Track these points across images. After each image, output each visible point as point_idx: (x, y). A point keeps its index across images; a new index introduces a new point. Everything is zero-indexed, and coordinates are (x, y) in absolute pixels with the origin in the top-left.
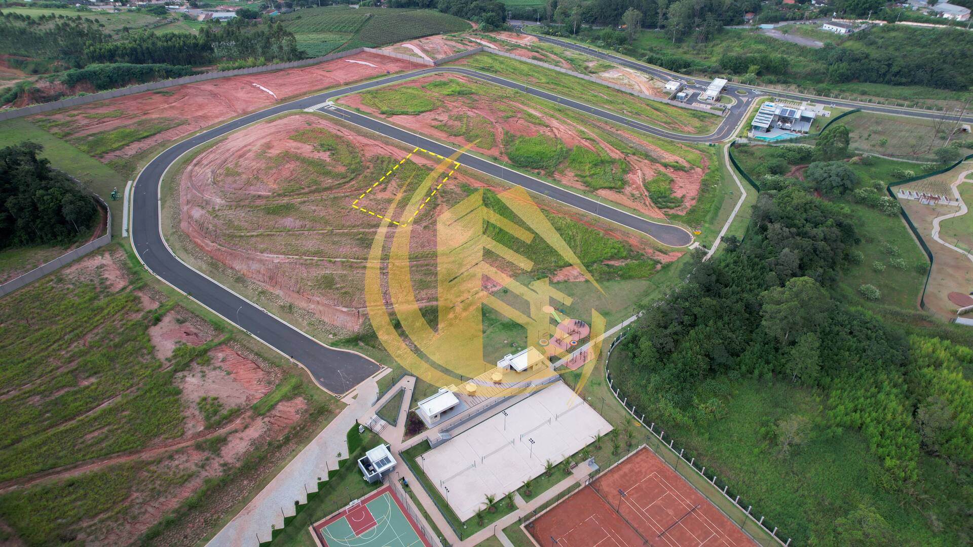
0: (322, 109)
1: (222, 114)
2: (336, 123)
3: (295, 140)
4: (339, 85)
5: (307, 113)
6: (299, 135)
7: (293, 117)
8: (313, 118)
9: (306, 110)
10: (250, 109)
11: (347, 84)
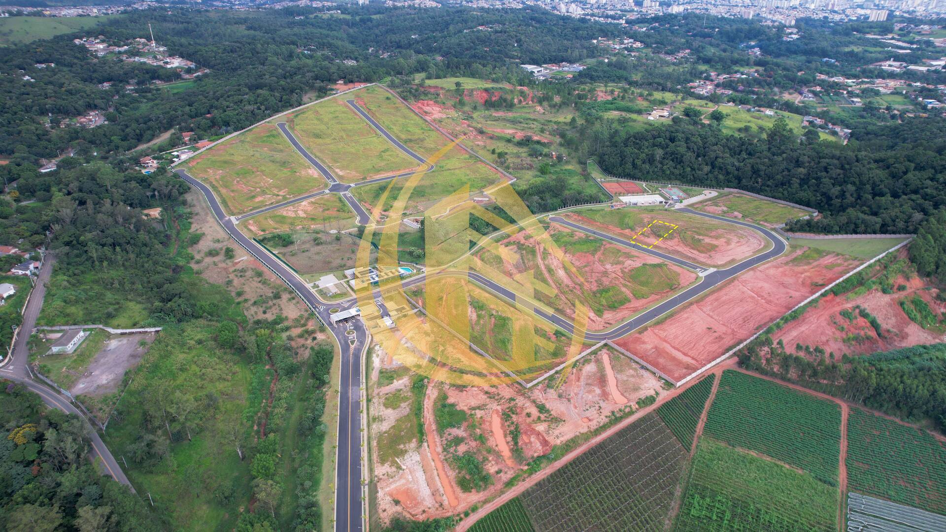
0: (706, 270)
1: (767, 268)
2: (694, 259)
3: (714, 245)
4: (697, 302)
5: (714, 266)
6: (713, 248)
7: (722, 263)
8: (709, 262)
9: (715, 270)
10: (751, 273)
11: (691, 304)
